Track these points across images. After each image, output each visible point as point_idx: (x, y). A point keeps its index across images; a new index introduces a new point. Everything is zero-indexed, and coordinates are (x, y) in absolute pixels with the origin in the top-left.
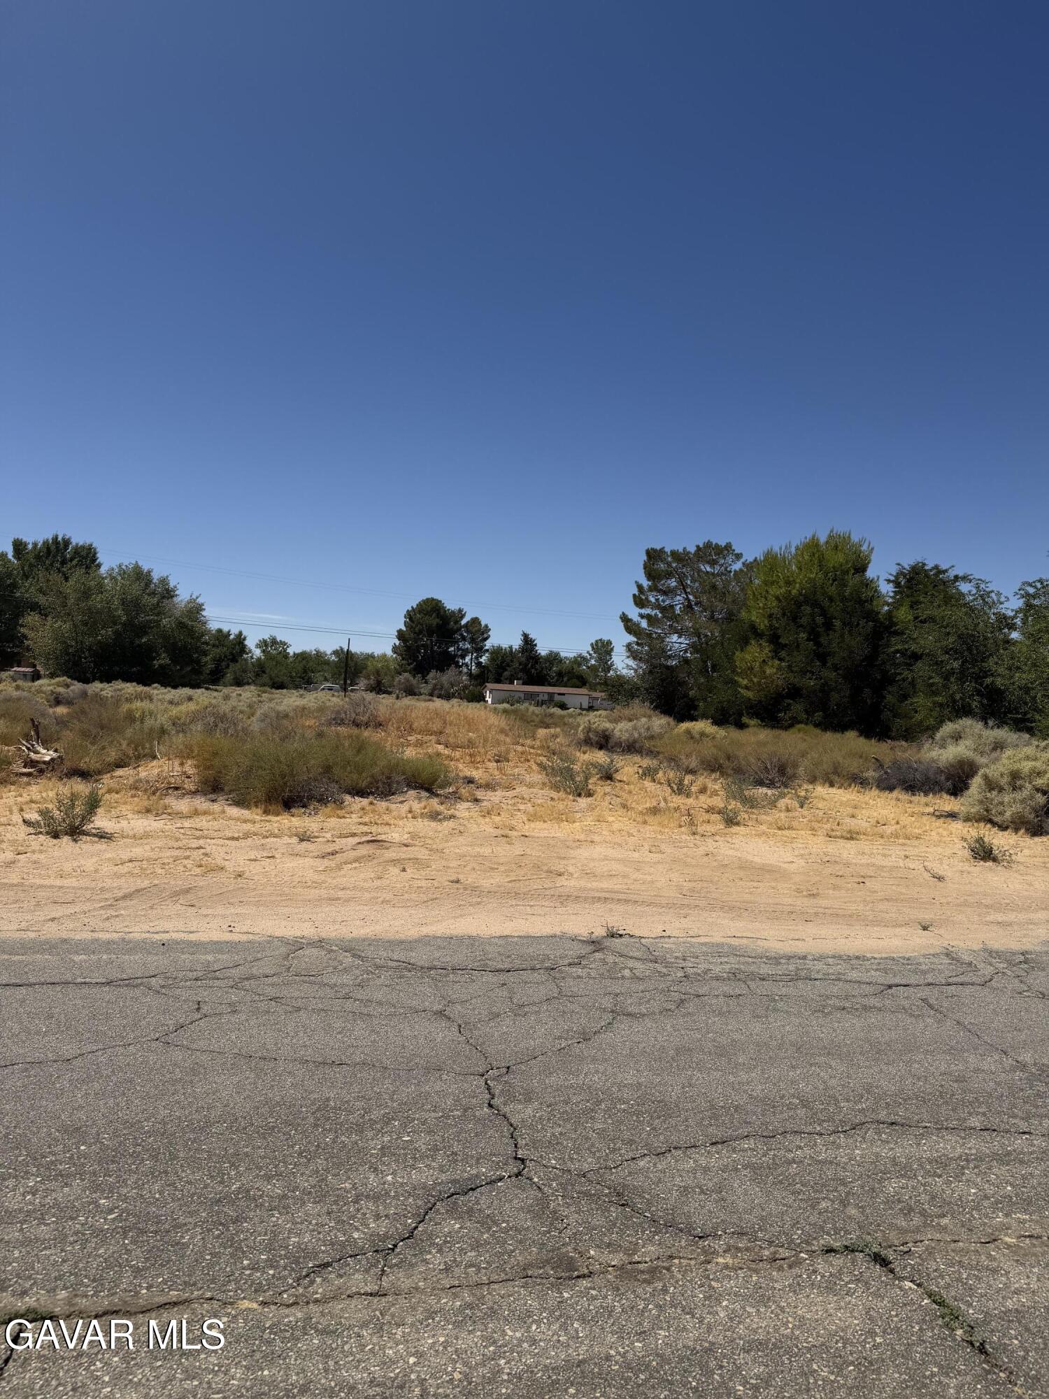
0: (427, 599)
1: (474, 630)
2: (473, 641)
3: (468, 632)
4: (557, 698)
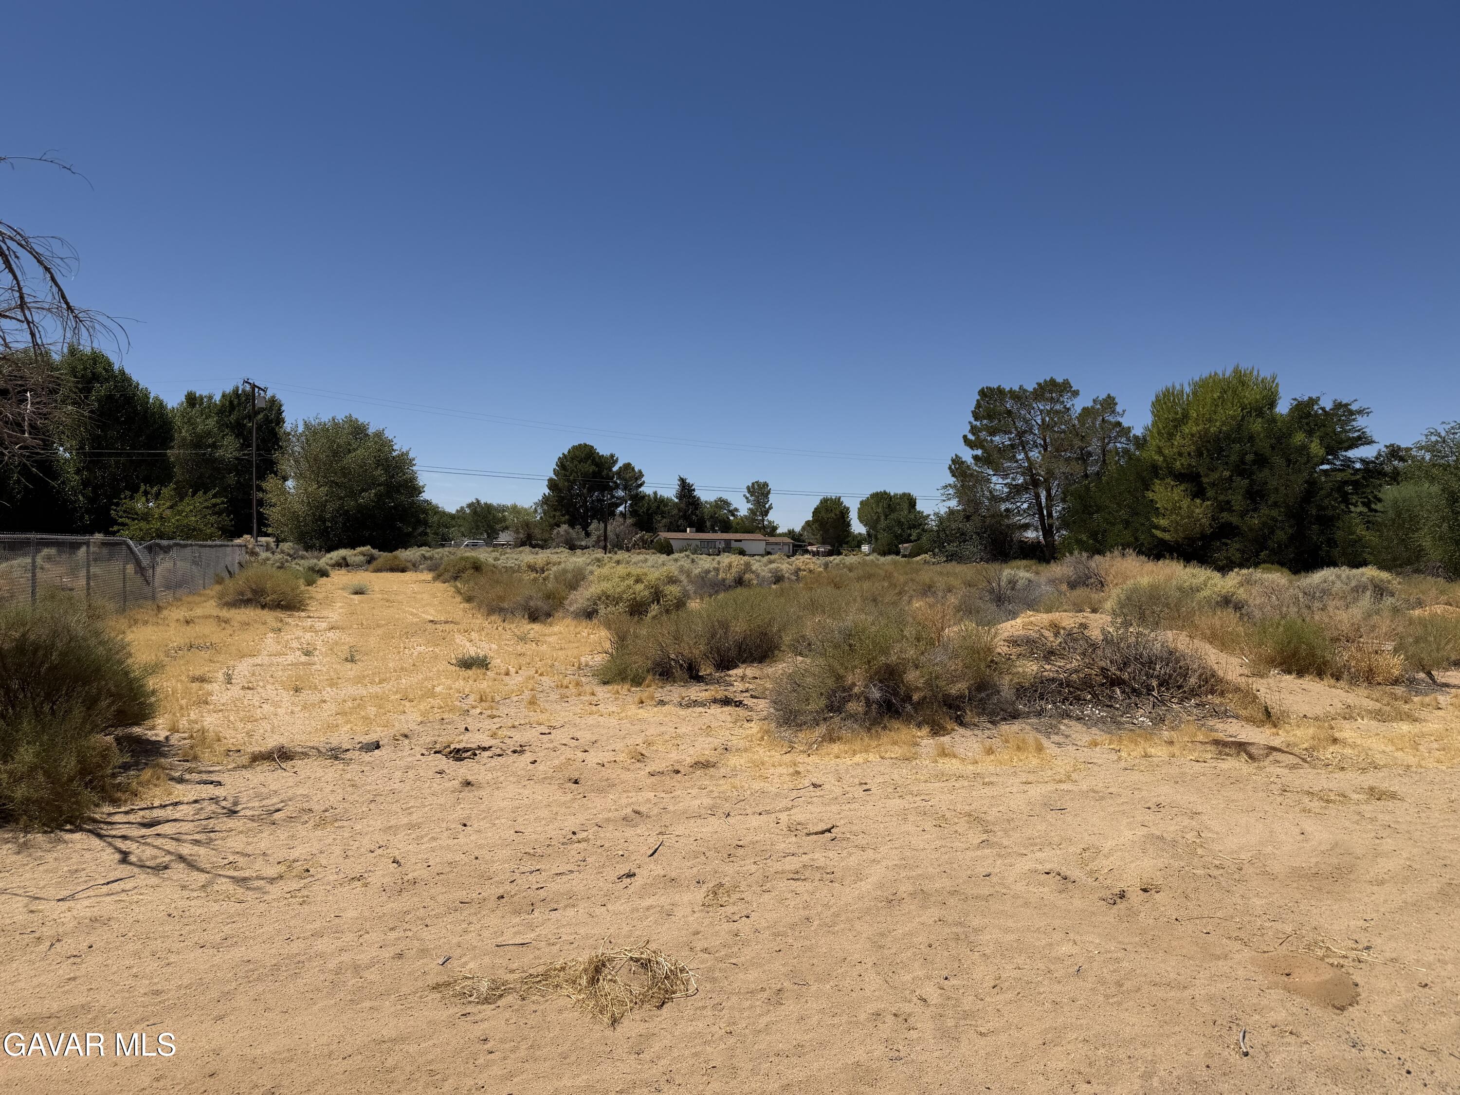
0: (580, 445)
1: (627, 476)
2: (625, 488)
3: (619, 478)
4: (734, 544)
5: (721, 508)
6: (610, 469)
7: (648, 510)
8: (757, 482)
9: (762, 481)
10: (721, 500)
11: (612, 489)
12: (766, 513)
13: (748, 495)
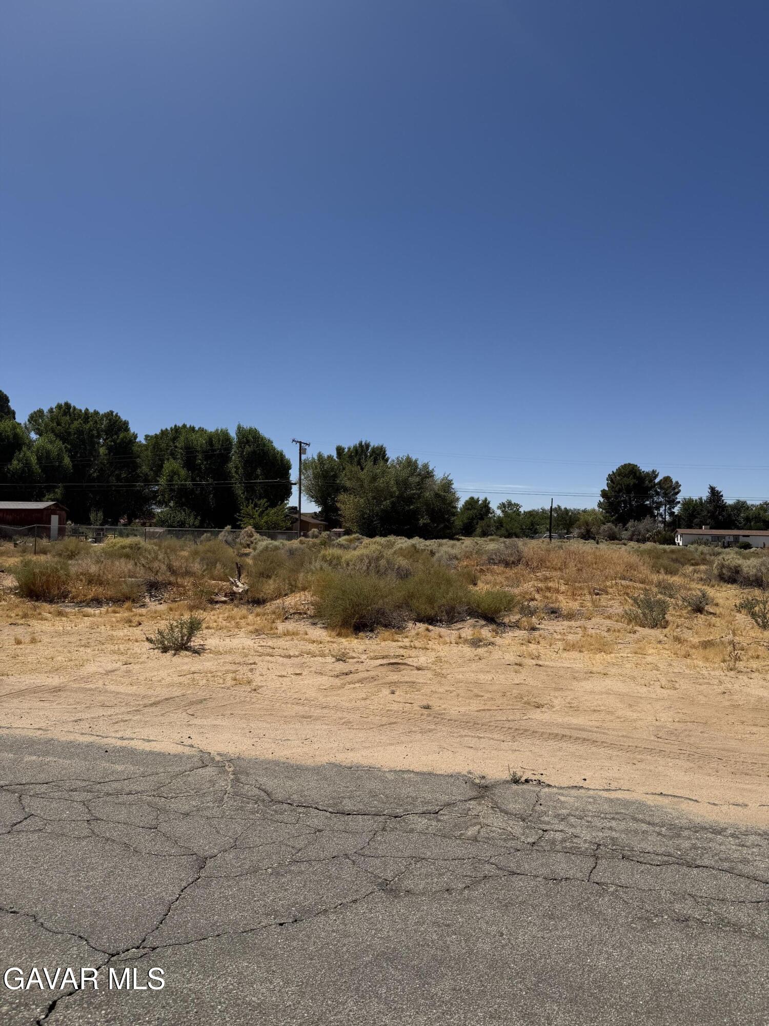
0: (625, 465)
1: (666, 487)
2: (666, 495)
4: (742, 539)
6: (651, 481)
11: (653, 496)
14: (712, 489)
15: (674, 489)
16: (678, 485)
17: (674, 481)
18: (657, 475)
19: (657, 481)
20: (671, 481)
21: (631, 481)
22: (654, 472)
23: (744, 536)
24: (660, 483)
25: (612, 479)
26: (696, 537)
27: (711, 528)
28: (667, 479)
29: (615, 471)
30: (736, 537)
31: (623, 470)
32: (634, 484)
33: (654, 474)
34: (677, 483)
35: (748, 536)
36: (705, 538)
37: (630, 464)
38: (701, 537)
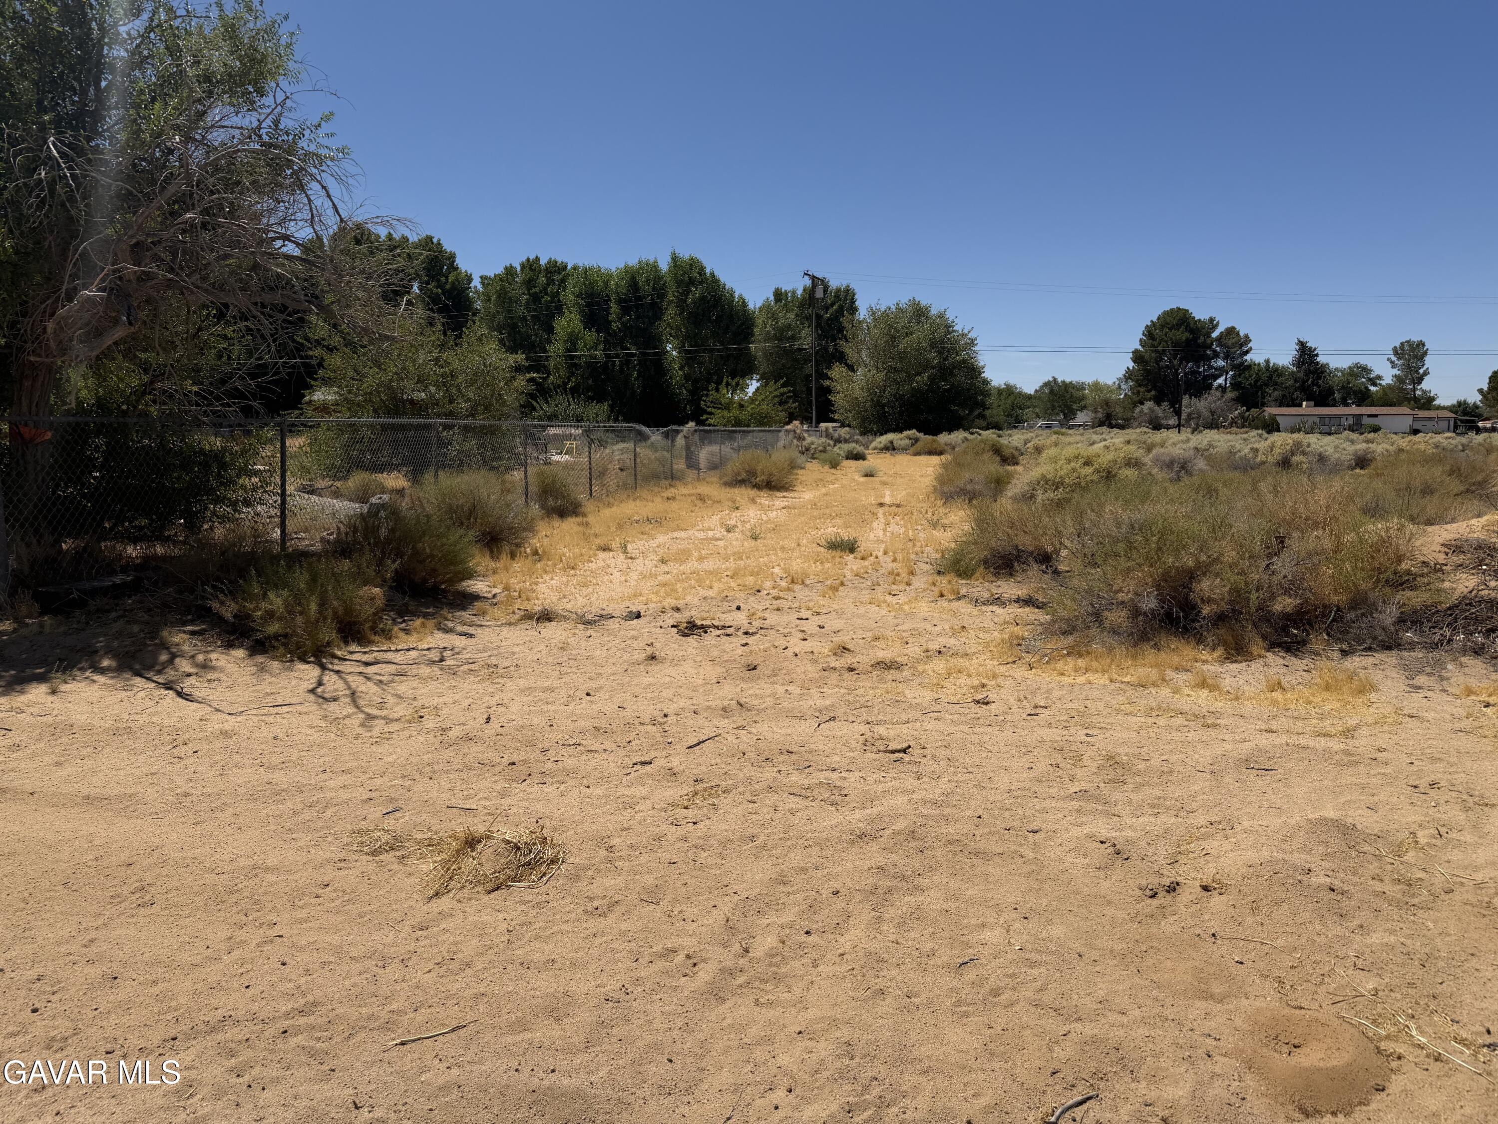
0: (1172, 310)
1: (1230, 343)
2: (1227, 357)
3: (1220, 345)
4: (1366, 421)
5: (1357, 376)
6: (1208, 335)
7: (1256, 381)
8: (1408, 342)
9: (1415, 339)
10: (1358, 366)
11: (1210, 359)
12: (1420, 380)
13: (1394, 358)
14: (1302, 345)
15: (1242, 345)
16: (1247, 339)
17: (1242, 334)
18: (1217, 325)
19: (1215, 335)
20: (1238, 334)
21: (1182, 335)
22: (1212, 320)
23: (1369, 416)
24: (1219, 339)
25: (1150, 333)
26: (1298, 419)
27: (1317, 405)
28: (1231, 331)
29: (1155, 320)
30: (1358, 418)
31: (1168, 319)
32: (1187, 339)
33: (1212, 324)
34: (1247, 336)
35: (1376, 416)
36: (1310, 420)
37: (1179, 309)
38: (1306, 419)
